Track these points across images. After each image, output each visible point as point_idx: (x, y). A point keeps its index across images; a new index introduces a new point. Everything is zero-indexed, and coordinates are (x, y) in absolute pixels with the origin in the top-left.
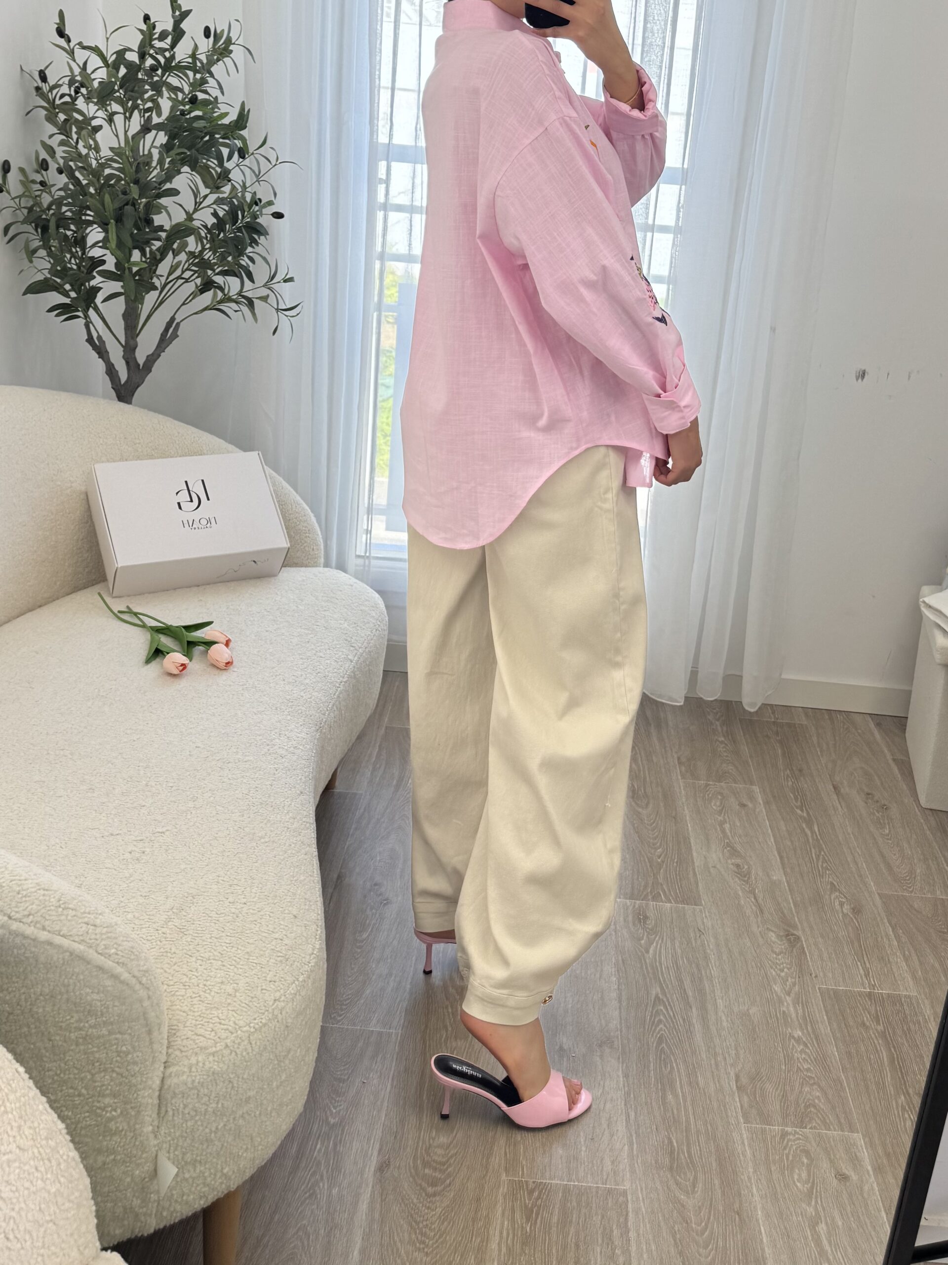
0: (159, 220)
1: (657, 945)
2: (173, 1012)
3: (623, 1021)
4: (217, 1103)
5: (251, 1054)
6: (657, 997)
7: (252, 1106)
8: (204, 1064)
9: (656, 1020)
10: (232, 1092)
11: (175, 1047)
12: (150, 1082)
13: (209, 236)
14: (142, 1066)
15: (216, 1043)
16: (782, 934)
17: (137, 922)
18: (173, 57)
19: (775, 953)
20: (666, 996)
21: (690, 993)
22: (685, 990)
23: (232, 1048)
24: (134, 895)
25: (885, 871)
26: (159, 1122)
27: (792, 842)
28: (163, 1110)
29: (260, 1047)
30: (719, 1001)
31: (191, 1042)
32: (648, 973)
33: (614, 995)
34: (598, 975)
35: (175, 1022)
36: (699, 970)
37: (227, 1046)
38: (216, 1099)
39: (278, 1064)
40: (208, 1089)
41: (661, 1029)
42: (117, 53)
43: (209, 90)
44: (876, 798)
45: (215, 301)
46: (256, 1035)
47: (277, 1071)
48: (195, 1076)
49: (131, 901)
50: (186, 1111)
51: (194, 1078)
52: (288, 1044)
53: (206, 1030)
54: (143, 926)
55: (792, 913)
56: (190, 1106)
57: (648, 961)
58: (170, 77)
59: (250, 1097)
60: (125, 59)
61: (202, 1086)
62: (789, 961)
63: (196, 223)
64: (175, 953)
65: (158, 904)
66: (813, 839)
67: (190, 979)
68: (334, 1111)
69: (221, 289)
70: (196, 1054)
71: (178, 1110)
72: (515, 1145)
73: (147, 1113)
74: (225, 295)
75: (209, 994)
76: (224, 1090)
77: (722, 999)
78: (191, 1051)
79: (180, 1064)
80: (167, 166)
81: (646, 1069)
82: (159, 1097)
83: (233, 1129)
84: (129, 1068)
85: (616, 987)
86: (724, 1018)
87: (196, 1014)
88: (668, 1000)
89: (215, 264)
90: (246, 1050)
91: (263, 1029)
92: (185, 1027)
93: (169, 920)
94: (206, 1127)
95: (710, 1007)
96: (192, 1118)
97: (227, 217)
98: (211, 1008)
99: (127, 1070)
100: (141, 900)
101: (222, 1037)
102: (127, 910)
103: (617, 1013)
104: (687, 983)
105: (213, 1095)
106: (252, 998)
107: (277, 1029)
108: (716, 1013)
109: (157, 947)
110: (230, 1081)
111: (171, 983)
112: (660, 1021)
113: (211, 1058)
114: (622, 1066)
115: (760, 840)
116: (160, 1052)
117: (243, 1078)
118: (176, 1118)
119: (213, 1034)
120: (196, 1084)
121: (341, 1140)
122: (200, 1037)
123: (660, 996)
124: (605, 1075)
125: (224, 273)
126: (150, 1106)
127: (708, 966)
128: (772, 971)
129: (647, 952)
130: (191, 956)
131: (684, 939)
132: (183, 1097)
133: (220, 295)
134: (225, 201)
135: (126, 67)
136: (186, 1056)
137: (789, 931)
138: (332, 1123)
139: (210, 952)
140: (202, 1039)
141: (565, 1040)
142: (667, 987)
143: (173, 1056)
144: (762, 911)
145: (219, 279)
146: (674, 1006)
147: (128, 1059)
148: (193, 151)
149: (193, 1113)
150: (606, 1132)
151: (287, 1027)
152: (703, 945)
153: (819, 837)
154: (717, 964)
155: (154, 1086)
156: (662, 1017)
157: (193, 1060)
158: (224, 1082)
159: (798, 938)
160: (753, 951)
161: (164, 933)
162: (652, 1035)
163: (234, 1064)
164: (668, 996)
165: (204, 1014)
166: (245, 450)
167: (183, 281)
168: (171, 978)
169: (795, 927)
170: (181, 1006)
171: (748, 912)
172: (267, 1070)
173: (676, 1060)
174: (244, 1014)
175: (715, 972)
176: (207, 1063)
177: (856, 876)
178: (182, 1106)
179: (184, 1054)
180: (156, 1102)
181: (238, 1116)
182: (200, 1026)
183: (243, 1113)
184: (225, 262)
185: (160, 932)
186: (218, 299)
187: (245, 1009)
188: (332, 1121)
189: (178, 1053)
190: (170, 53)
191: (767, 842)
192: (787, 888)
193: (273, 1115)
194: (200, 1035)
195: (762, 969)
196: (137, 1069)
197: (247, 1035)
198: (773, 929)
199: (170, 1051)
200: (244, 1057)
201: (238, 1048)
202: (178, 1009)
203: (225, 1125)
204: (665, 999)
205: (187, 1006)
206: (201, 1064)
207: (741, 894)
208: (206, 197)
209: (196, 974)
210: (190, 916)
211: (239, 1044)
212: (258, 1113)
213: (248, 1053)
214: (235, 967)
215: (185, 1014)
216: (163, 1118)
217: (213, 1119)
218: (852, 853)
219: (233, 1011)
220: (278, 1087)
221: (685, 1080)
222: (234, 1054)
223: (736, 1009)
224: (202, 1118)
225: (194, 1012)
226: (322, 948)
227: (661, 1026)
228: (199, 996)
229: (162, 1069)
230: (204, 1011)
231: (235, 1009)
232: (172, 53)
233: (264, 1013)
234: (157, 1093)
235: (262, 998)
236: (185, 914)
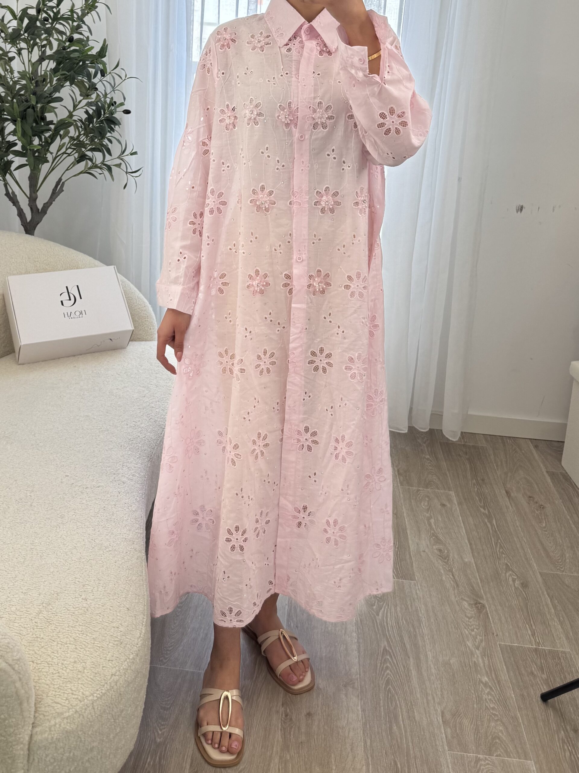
0: (49, 116)
1: (384, 610)
2: (40, 685)
3: (361, 667)
4: (70, 753)
5: (94, 717)
6: (385, 649)
7: (95, 753)
8: (60, 725)
9: (385, 666)
10: (81, 744)
11: (40, 712)
12: (22, 740)
13: (82, 125)
14: (16, 728)
15: (69, 709)
16: (472, 603)
17: (18, 613)
18: (59, 12)
19: (468, 617)
20: (391, 648)
21: (408, 646)
22: (404, 643)
23: (80, 713)
24: (17, 592)
25: (543, 555)
26: (29, 766)
27: (478, 533)
28: (31, 758)
29: (100, 711)
30: (429, 653)
31: (51, 708)
32: (378, 630)
33: (355, 647)
34: (343, 632)
35: (40, 693)
36: (414, 629)
37: (76, 712)
38: (69, 750)
39: (114, 721)
40: (63, 743)
41: (388, 674)
42: (22, 10)
43: (83, 32)
44: (536, 500)
45: (87, 168)
46: (98, 702)
47: (113, 726)
48: (54, 734)
49: (15, 596)
50: (48, 759)
51: (52, 736)
52: (122, 707)
53: (62, 699)
54: (22, 616)
55: (479, 587)
56: (50, 756)
57: (378, 622)
58: (57, 25)
59: (93, 747)
60: (28, 14)
61: (59, 741)
62: (477, 624)
63: (75, 118)
64: (43, 638)
65: (33, 600)
66: (492, 530)
67: (53, 659)
68: (160, 732)
69: (91, 160)
70: (55, 718)
71: (42, 758)
72: (285, 764)
73: (19, 761)
74: (93, 164)
75: (66, 671)
76: (75, 743)
77: (431, 651)
78: (51, 715)
79: (43, 725)
80: (55, 82)
81: (378, 706)
82: (29, 749)
83: (82, 770)
84: (6, 730)
85: (356, 640)
86: (432, 666)
87: (56, 686)
88: (393, 651)
89: (87, 144)
90: (90, 713)
91: (103, 697)
92: (47, 696)
93: (40, 612)
94: (62, 770)
95: (422, 657)
96: (52, 764)
97: (95, 114)
98: (67, 682)
99: (5, 731)
100: (22, 596)
101: (74, 705)
102: (11, 604)
103: (357, 660)
104: (406, 639)
105: (67, 747)
106: (96, 673)
107: (113, 697)
108: (427, 661)
109: (31, 633)
110: (79, 737)
111: (39, 662)
112: (387, 668)
113: (65, 721)
114: (361, 702)
115: (456, 531)
116: (29, 717)
117: (88, 734)
118: (40, 764)
119: (67, 702)
120: (54, 740)
121: (164, 756)
122: (59, 705)
123: (387, 648)
124: (348, 710)
125: (92, 150)
126: (22, 756)
127: (421, 625)
128: (466, 630)
129: (378, 615)
130: (54, 641)
131: (403, 606)
132: (45, 749)
133: (90, 164)
134: (93, 104)
135: (29, 19)
136: (48, 719)
137: (477, 601)
138: (158, 742)
139: (67, 638)
140: (59, 706)
141: (320, 681)
142: (392, 641)
143: (38, 719)
144: (458, 586)
145: (89, 154)
146: (397, 656)
147: (6, 724)
148: (72, 72)
149: (52, 761)
150: (350, 755)
151: (120, 694)
152: (417, 610)
153: (497, 529)
154: (427, 625)
155: (24, 742)
156: (388, 665)
157: (53, 722)
158: (74, 737)
159: (483, 606)
160: (452, 616)
161: (36, 623)
162: (382, 678)
163: (82, 724)
164: (393, 648)
165: (61, 687)
166: (108, 264)
167: (67, 155)
168: (39, 658)
169: (482, 598)
170: (46, 681)
171: (448, 585)
172: (106, 727)
173: (398, 698)
174: (90, 686)
175: (426, 631)
176: (62, 724)
177: (524, 559)
178: (44, 755)
179: (46, 718)
180: (26, 752)
181: (85, 760)
182: (58, 696)
183: (89, 759)
184: (93, 143)
185: (33, 621)
186: (89, 166)
187: (90, 683)
188: (158, 740)
189: (41, 717)
190: (56, 9)
191: (460, 532)
192: (475, 567)
193: (111, 757)
194: (58, 703)
195: (459, 629)
196: (12, 730)
197: (91, 702)
198: (466, 599)
199: (37, 715)
200: (89, 719)
201: (85, 712)
202: (43, 683)
203: (75, 768)
204: (390, 651)
205: (49, 680)
206: (58, 726)
207: (443, 572)
208: (80, 101)
209: (56, 655)
210: (54, 610)
211: (86, 709)
212: (99, 757)
213: (92, 716)
214: (85, 650)
215: (47, 687)
216: (31, 764)
217: (67, 764)
218: (520, 541)
219: (82, 684)
220: (114, 738)
221: (405, 714)
222: (81, 716)
223: (441, 659)
224: (59, 763)
225: (54, 685)
226: (147, 631)
227: (388, 671)
228: (59, 673)
229: (30, 728)
230: (61, 684)
231: (83, 682)
232: (58, 9)
233: (104, 685)
234: (27, 747)
235: (103, 674)
236: (51, 608)
